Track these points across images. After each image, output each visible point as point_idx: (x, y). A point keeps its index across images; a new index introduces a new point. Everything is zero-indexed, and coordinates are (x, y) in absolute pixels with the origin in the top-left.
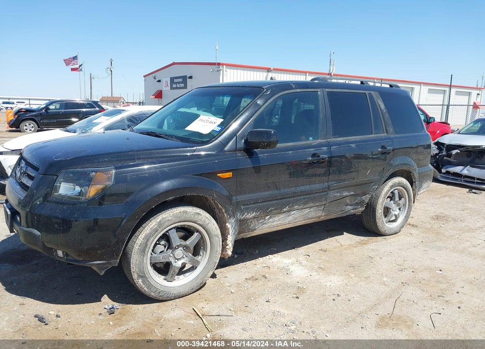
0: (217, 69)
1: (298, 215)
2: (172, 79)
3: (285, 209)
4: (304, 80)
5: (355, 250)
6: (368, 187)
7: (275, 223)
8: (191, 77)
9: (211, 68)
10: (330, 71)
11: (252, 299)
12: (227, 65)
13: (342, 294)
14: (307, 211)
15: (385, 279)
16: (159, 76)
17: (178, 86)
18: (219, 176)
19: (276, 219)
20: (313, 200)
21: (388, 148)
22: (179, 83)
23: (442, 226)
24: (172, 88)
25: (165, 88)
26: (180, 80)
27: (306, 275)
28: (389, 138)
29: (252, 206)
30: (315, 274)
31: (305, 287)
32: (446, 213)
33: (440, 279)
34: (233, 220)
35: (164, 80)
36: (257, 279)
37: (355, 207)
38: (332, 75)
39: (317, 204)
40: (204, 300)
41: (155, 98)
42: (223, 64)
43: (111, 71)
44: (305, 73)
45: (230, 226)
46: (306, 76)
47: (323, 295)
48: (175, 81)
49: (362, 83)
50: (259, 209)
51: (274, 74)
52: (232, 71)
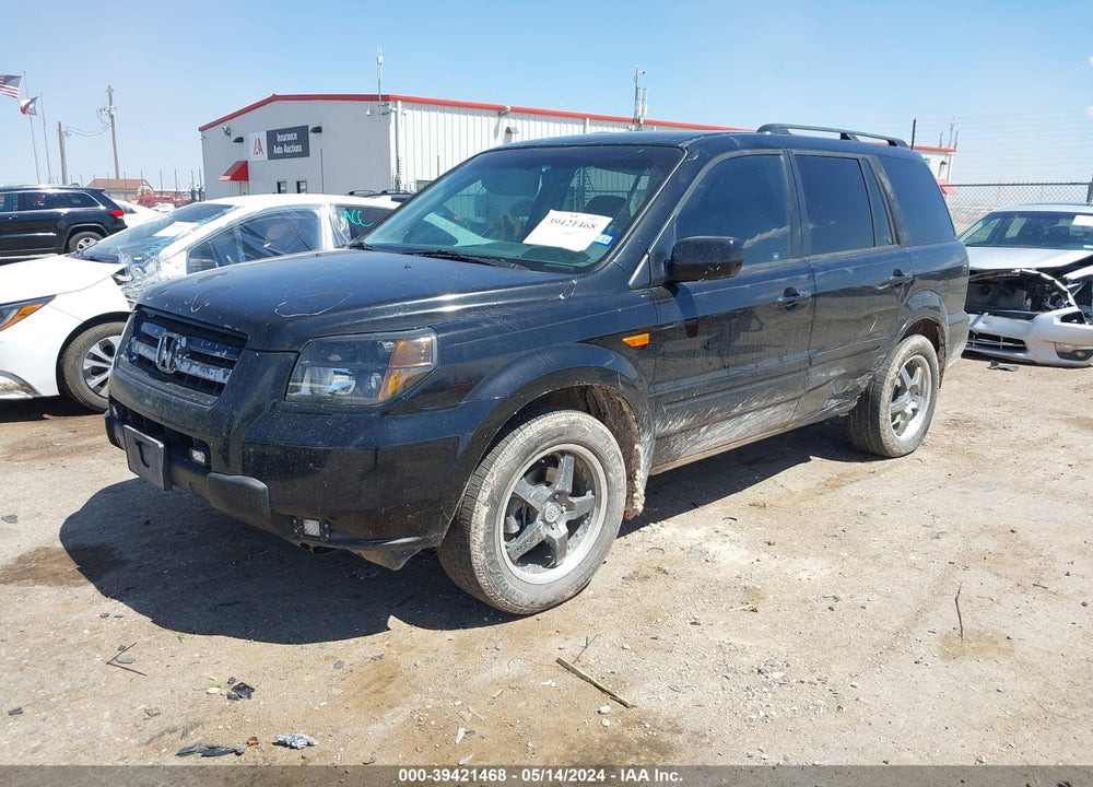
0: (382, 110)
1: (754, 422)
2: (272, 136)
3: (736, 411)
4: (581, 133)
5: (824, 500)
6: (869, 358)
7: (713, 441)
8: (318, 130)
9: (367, 108)
10: (636, 113)
11: (659, 620)
12: (405, 100)
13: (841, 596)
14: (771, 411)
15: (912, 557)
16: (237, 127)
17: (287, 150)
18: (625, 343)
19: (717, 431)
20: (783, 388)
21: (906, 274)
22: (289, 143)
23: (973, 439)
24: (272, 156)
25: (257, 157)
26: (292, 137)
27: (749, 561)
28: (904, 254)
29: (681, 404)
30: (764, 557)
31: (759, 587)
32: (968, 412)
33: (1021, 550)
34: (646, 438)
35: (251, 138)
36: (647, 577)
37: (843, 401)
38: (642, 122)
39: (789, 396)
40: (553, 632)
41: (232, 179)
42: (396, 99)
43: (112, 117)
44: (583, 117)
45: (643, 450)
46: (584, 125)
47: (805, 601)
48: (280, 138)
49: (844, 136)
50: (694, 410)
51: (512, 121)
52: (417, 113)
